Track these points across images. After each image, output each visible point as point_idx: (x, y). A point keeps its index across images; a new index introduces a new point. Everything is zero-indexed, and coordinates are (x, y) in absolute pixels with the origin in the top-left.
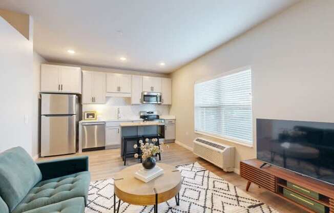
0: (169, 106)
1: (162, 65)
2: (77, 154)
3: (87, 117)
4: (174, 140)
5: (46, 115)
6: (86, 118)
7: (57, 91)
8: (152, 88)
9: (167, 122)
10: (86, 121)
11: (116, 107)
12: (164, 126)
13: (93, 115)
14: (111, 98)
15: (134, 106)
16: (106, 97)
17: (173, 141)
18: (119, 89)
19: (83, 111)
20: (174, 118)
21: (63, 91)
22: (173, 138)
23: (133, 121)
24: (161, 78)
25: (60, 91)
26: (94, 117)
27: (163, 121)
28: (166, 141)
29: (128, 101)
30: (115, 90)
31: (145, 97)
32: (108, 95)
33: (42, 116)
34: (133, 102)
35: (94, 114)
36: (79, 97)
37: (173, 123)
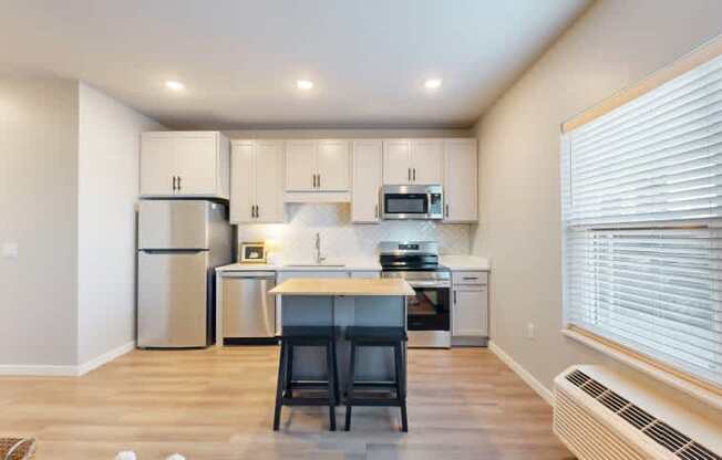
0: (471, 227)
1: (433, 88)
2: (212, 348)
3: (247, 257)
4: (487, 338)
5: (149, 251)
6: (243, 259)
7: (169, 192)
8: (412, 174)
9: (458, 278)
11: (313, 231)
12: (447, 289)
13: (259, 251)
14: (302, 207)
15: (361, 227)
16: (289, 204)
17: (482, 343)
18: (316, 181)
19: (240, 241)
20: (486, 267)
21: (184, 192)
22: (481, 332)
24: (441, 140)
25: (177, 193)
26: (261, 257)
27: (447, 275)
28: (453, 338)
29: (343, 212)
32: (291, 198)
33: (140, 253)
34: (356, 216)
35: (261, 248)
36: (224, 205)
37: (480, 281)
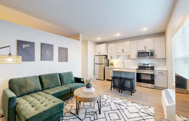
0: (165, 59)
2: (104, 81)
5: (96, 64)
8: (145, 47)
10: (110, 67)
11: (123, 61)
12: (154, 74)
13: (113, 64)
14: (121, 56)
16: (118, 56)
18: (123, 51)
19: (109, 62)
20: (166, 70)
23: (129, 69)
26: (113, 66)
28: (155, 87)
29: (129, 57)
30: (121, 51)
31: (139, 54)
32: (118, 54)
34: (132, 57)
36: (106, 56)
37: (164, 73)
